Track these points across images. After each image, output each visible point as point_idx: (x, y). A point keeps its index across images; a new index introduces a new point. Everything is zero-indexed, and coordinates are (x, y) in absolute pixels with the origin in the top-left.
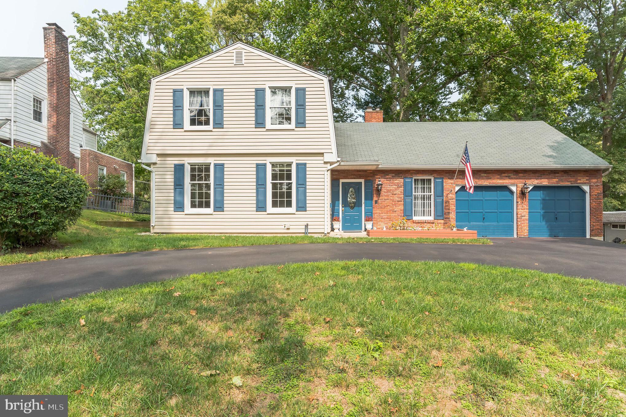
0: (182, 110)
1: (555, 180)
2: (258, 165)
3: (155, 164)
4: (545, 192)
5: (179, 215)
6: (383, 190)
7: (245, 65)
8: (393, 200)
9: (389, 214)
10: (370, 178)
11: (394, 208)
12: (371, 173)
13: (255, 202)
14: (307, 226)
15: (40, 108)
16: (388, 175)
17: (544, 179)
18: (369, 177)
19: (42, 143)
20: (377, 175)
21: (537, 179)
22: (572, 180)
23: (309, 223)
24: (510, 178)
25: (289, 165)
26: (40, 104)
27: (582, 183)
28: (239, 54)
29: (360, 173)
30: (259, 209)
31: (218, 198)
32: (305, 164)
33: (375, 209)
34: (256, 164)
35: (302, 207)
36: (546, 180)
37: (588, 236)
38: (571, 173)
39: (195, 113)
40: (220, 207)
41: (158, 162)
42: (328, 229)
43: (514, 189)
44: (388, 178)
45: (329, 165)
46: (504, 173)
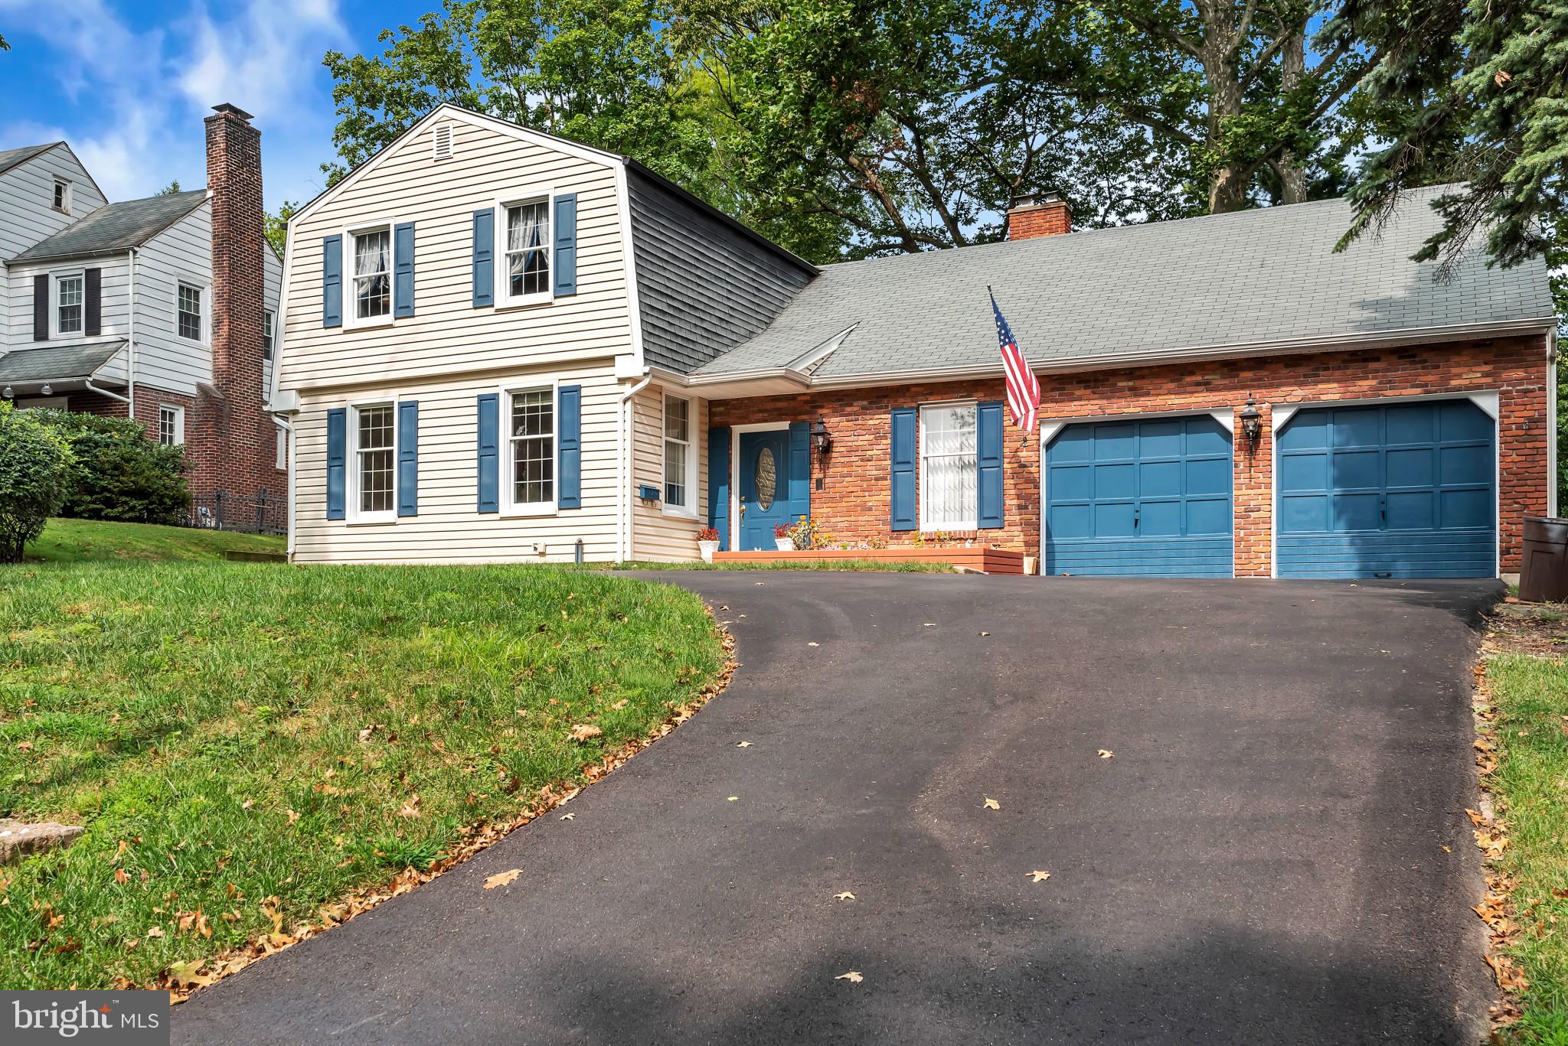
0: (340, 283)
1: (1366, 384)
2: (482, 399)
3: (295, 412)
4: (1345, 427)
5: (336, 527)
6: (837, 449)
7: (457, 157)
8: (863, 478)
9: (853, 518)
10: (805, 417)
11: (867, 498)
12: (806, 402)
13: (475, 490)
14: (579, 545)
15: (197, 306)
16: (851, 405)
17: (1328, 381)
18: (801, 414)
19: (200, 386)
20: (822, 407)
21: (1301, 384)
22: (1430, 378)
23: (585, 539)
24: (1208, 387)
25: (547, 394)
26: (197, 299)
27: (1467, 388)
28: (443, 133)
29: (780, 405)
30: (485, 508)
31: (406, 484)
32: (578, 390)
33: (816, 505)
34: (479, 396)
35: (571, 499)
36: (1335, 385)
37: (1498, 572)
38: (1425, 356)
39: (367, 287)
40: (409, 508)
41: (302, 409)
43: (1227, 421)
44: (850, 415)
45: (628, 386)
46: (1192, 373)
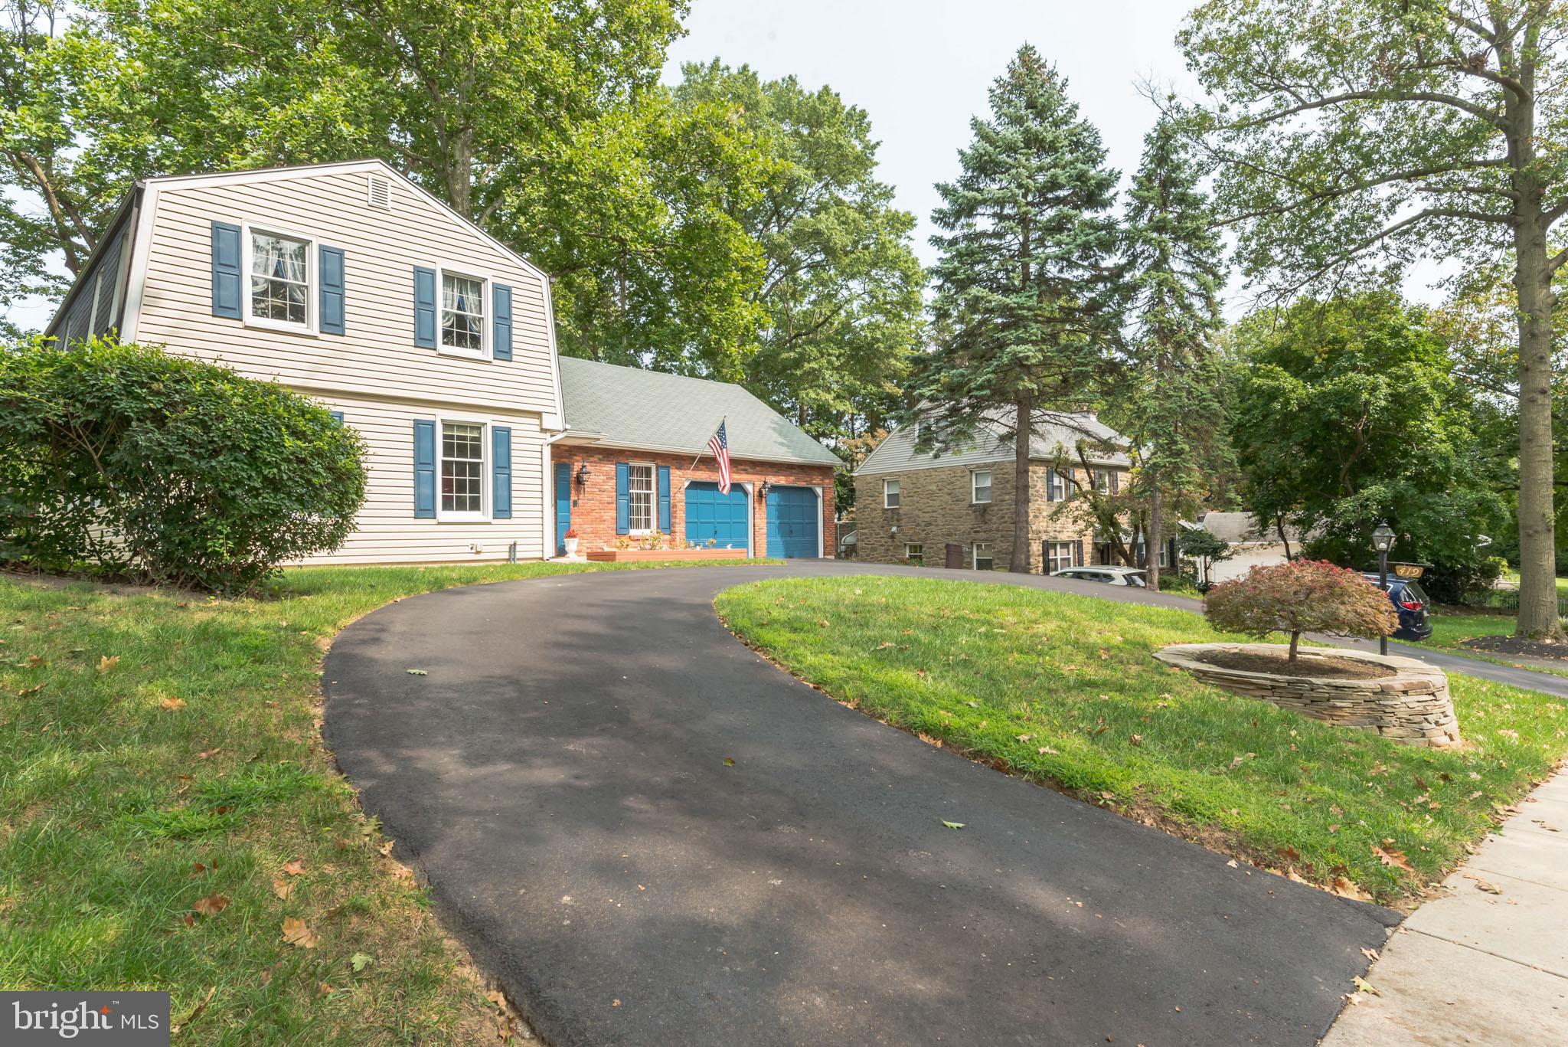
0: (239, 276)
2: (418, 423)
4: (782, 495)
7: (393, 212)
8: (601, 502)
9: (594, 526)
10: (565, 460)
11: (603, 514)
12: (566, 450)
13: (412, 498)
14: (513, 547)
16: (593, 456)
18: (563, 457)
20: (575, 455)
22: (807, 479)
23: (519, 541)
24: (747, 472)
25: (477, 427)
27: (815, 485)
28: (380, 187)
30: (421, 514)
32: (509, 430)
33: (573, 517)
34: (415, 420)
35: (503, 510)
37: (821, 555)
38: (806, 470)
42: (550, 550)
43: (749, 488)
44: (592, 463)
45: (549, 435)
46: (741, 465)
